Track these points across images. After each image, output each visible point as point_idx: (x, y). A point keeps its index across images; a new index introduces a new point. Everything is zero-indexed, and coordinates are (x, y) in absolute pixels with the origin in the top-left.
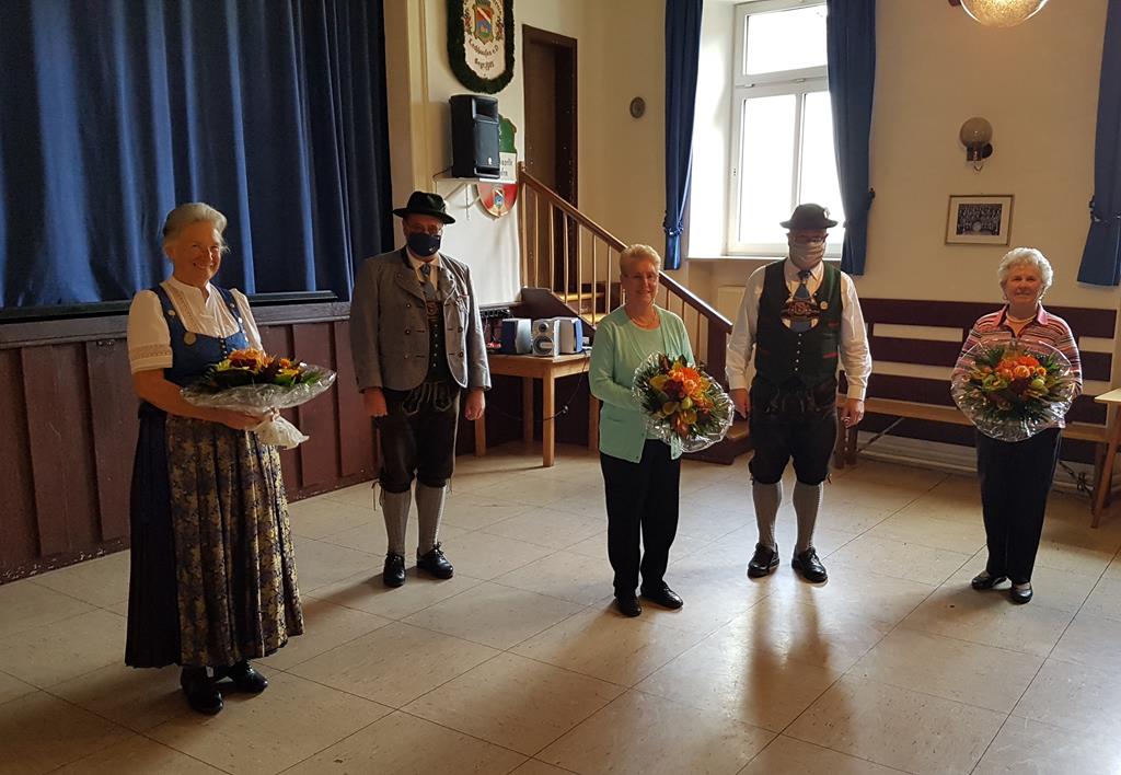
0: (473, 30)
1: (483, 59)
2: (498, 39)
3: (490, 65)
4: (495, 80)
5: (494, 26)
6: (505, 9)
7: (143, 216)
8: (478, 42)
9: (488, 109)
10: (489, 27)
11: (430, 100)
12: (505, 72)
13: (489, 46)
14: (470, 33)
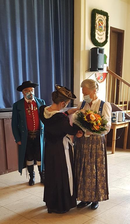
0: (98, 29)
1: (100, 37)
2: (104, 31)
3: (102, 38)
4: (103, 43)
5: (103, 27)
6: (106, 22)
7: (15, 85)
8: (99, 32)
9: (101, 51)
10: (102, 27)
11: (86, 50)
12: (105, 41)
13: (102, 33)
14: (97, 30)
